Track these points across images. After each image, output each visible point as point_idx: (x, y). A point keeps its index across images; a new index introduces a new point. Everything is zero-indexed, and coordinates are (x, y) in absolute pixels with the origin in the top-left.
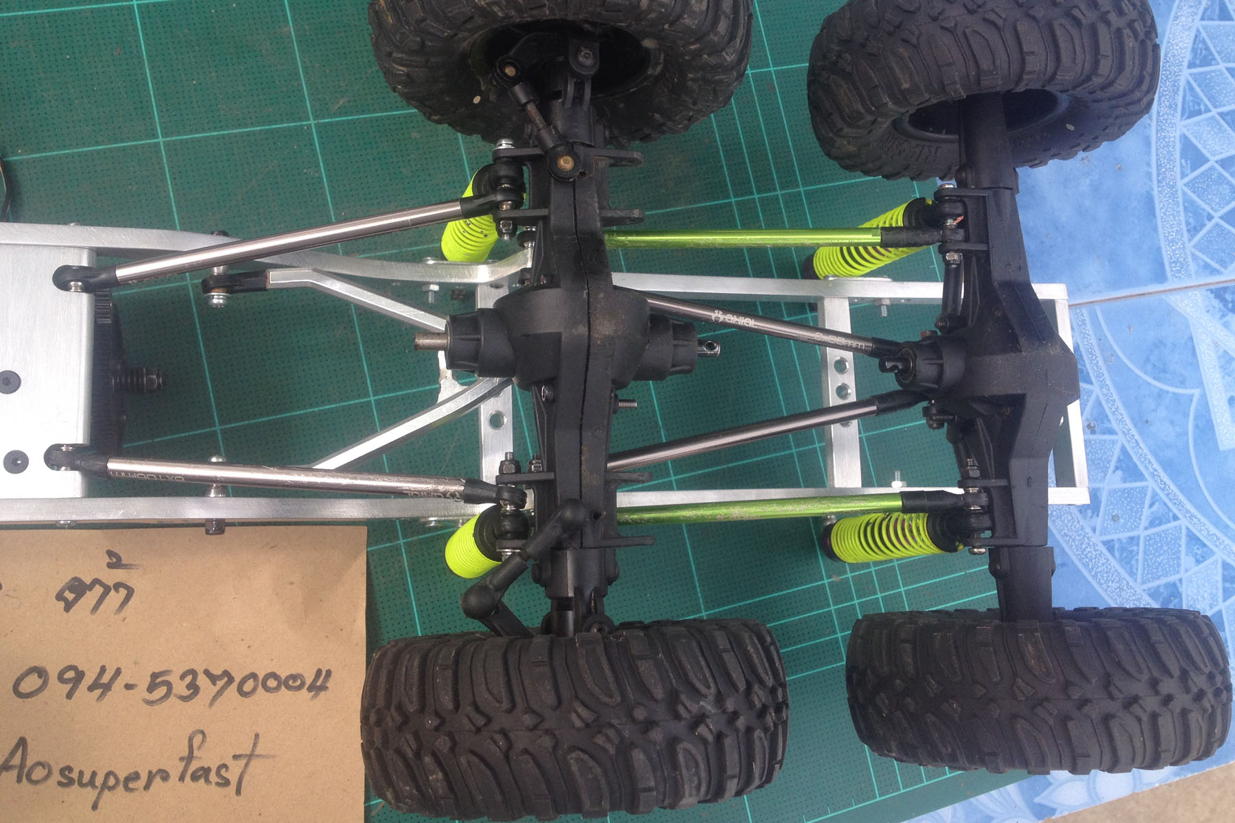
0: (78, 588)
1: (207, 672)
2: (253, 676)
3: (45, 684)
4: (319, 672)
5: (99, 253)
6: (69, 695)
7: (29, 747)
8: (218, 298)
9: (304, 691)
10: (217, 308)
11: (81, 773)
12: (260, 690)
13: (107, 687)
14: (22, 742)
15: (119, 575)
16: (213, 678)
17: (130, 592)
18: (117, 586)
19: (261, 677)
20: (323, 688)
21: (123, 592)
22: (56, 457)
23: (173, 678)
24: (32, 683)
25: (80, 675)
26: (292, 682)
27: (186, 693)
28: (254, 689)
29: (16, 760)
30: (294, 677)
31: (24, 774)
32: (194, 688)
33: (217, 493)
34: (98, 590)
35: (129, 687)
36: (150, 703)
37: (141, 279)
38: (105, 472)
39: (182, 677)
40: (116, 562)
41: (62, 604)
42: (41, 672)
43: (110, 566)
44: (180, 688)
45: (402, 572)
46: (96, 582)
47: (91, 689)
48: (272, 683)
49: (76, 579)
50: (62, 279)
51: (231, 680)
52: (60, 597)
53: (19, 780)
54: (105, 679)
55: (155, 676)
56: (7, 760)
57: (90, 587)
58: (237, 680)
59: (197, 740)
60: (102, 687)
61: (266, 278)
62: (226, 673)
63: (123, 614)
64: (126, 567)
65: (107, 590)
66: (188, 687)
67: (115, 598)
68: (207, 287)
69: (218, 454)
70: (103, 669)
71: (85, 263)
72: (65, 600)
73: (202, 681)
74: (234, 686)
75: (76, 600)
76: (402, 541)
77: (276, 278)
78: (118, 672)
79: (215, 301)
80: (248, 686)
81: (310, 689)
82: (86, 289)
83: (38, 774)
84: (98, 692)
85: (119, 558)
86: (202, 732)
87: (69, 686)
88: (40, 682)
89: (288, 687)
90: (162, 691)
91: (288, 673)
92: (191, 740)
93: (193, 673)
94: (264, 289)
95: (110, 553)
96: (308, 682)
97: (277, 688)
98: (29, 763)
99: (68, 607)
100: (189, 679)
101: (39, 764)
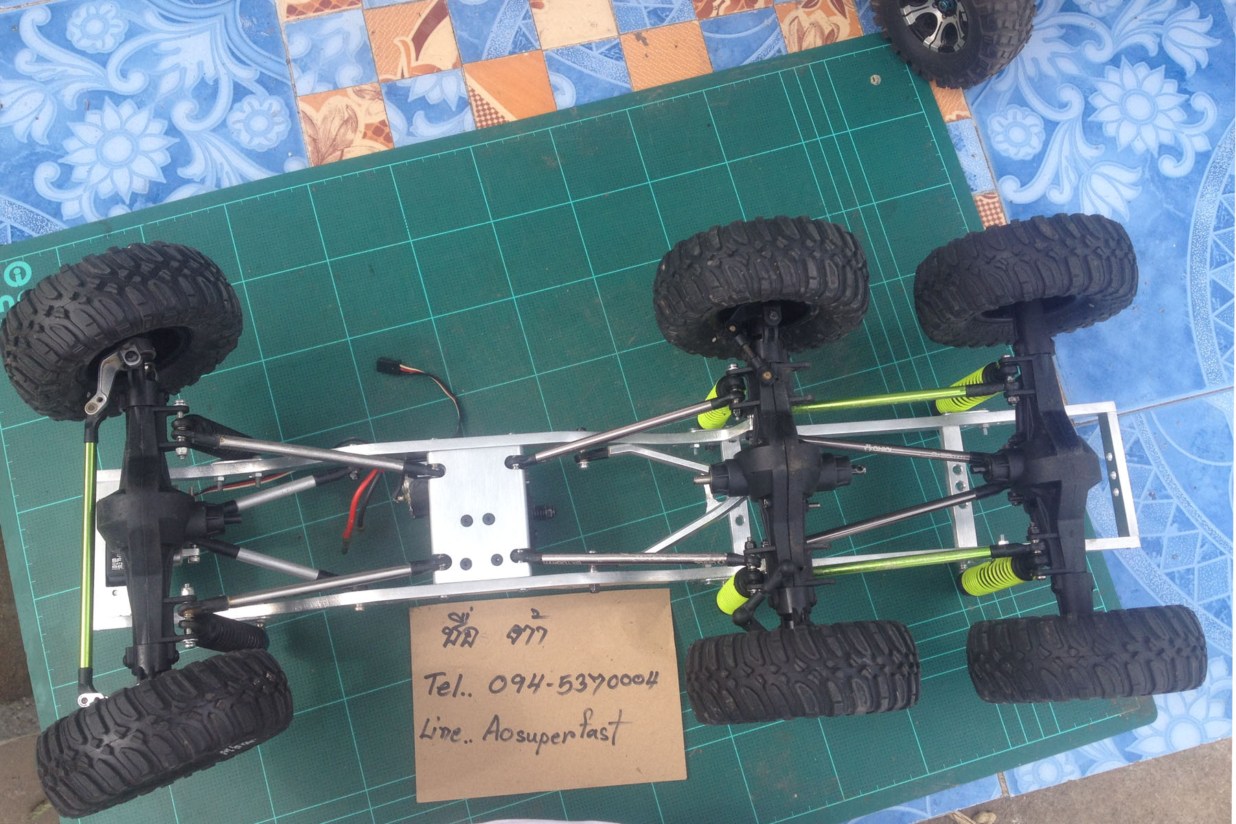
0: (518, 630)
1: (590, 675)
2: (615, 676)
3: (505, 684)
4: (651, 673)
5: (525, 448)
6: (518, 691)
7: (500, 721)
8: (584, 465)
9: (644, 684)
10: (584, 470)
11: (528, 734)
12: (620, 684)
13: (538, 686)
14: (496, 718)
15: (538, 622)
16: (594, 679)
17: (545, 631)
18: (538, 628)
19: (620, 677)
20: (655, 682)
21: (541, 632)
22: (516, 556)
23: (573, 679)
24: (498, 685)
25: (523, 679)
26: (637, 679)
27: (580, 687)
28: (617, 684)
29: (494, 728)
30: (638, 676)
31: (499, 736)
32: (584, 684)
33: (594, 570)
34: (528, 631)
35: (549, 685)
36: (561, 694)
37: (548, 458)
38: (541, 562)
39: (577, 679)
40: (536, 615)
41: (510, 640)
42: (502, 678)
43: (533, 617)
44: (577, 685)
45: (692, 614)
46: (527, 626)
47: (529, 687)
48: (626, 680)
49: (516, 626)
50: (509, 463)
51: (603, 679)
52: (509, 636)
53: (497, 739)
54: (536, 681)
55: (562, 678)
56: (489, 728)
57: (524, 630)
58: (607, 679)
59: (589, 713)
60: (535, 685)
61: (608, 451)
62: (600, 675)
63: (542, 644)
64: (541, 617)
65: (533, 631)
66: (581, 684)
67: (537, 635)
68: (578, 460)
69: (593, 550)
70: (535, 676)
71: (519, 454)
72: (512, 638)
73: (588, 680)
74: (605, 683)
75: (517, 637)
76: (690, 596)
77: (613, 450)
78: (543, 677)
79: (583, 466)
80: (613, 682)
81: (647, 683)
82: (520, 467)
83: (506, 735)
84: (533, 688)
85: (538, 613)
86: (591, 710)
87: (517, 686)
88: (503, 684)
89: (635, 682)
90: (567, 686)
91: (634, 674)
92: (585, 714)
93: (582, 675)
94: (608, 457)
95: (533, 610)
96: (646, 679)
97: (630, 683)
98: (501, 730)
99: (513, 642)
100: (581, 679)
101: (506, 729)
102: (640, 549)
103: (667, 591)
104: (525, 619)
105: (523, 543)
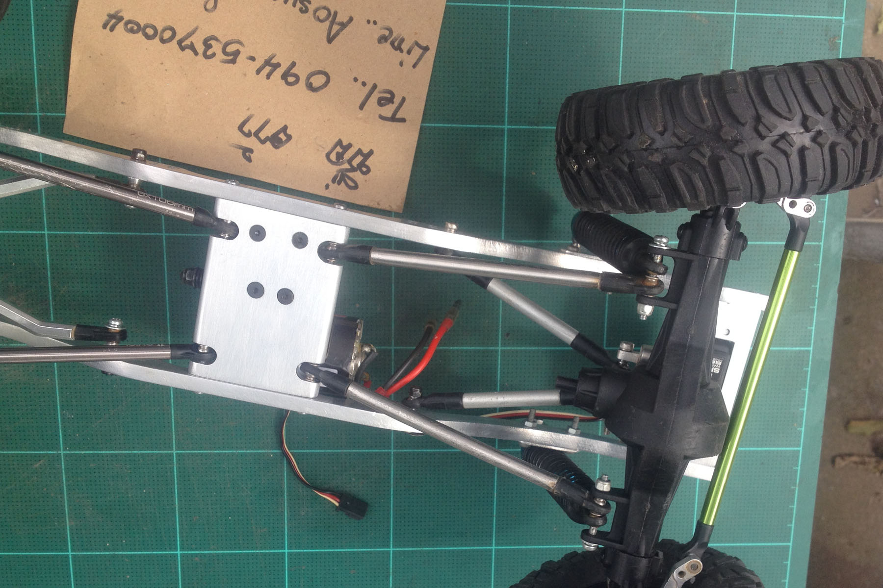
0: (276, 141)
1: (196, 53)
2: (163, 41)
3: (308, 78)
4: (112, 29)
5: (186, 371)
6: (293, 64)
7: (325, 34)
8: (115, 325)
9: (126, 18)
10: (116, 317)
11: (294, 5)
12: (160, 29)
13: (268, 62)
14: (330, 40)
16: (192, 47)
17: (241, 128)
18: (248, 135)
19: (157, 39)
20: (111, 16)
21: (246, 129)
22: (231, 230)
23: (220, 56)
24: (317, 81)
25: (284, 76)
26: (134, 27)
27: (213, 42)
28: (164, 30)
29: (336, 28)
30: (132, 31)
31: (332, 16)
32: (207, 45)
34: (262, 135)
35: (253, 59)
36: (239, 42)
38: (198, 211)
39: (214, 55)
40: (247, 152)
41: (288, 132)
42: (310, 87)
43: (251, 151)
44: (217, 48)
45: (41, 90)
46: (263, 142)
47: (278, 65)
48: (150, 31)
49: (276, 147)
50: (210, 356)
51: (180, 43)
52: (289, 138)
53: (336, 13)
54: (268, 69)
55: (233, 62)
56: (341, 30)
57: (267, 139)
58: (175, 41)
59: (210, 5)
60: (271, 64)
61: (75, 335)
62: (183, 49)
63: (248, 113)
64: (241, 147)
65: (256, 134)
66: (210, 46)
67: (252, 126)
68: (123, 335)
70: (268, 76)
72: (286, 134)
73: (200, 48)
74: (178, 37)
75: (278, 133)
76: (38, 114)
78: (258, 72)
79: (117, 323)
80: (167, 35)
81: (121, 19)
82: (197, 346)
83: (323, 14)
84: (274, 61)
85: (244, 155)
86: (206, 9)
87: (293, 71)
88: (312, 80)
89: (138, 25)
90: (229, 49)
91: (136, 35)
92: (215, 6)
93: (206, 57)
94: (78, 326)
95: (249, 160)
96: (121, 24)
97: (147, 26)
98: (327, 23)
99: (284, 129)
100: (209, 52)
101: (321, 21)
102: (57, 188)
103: (66, 130)
104: (263, 152)
105: (218, 245)
